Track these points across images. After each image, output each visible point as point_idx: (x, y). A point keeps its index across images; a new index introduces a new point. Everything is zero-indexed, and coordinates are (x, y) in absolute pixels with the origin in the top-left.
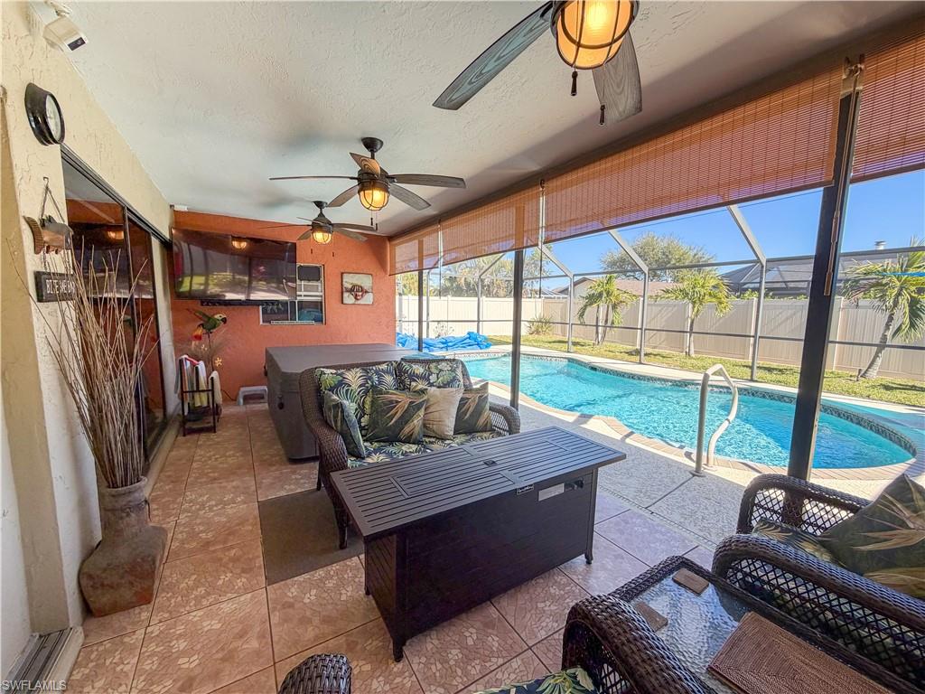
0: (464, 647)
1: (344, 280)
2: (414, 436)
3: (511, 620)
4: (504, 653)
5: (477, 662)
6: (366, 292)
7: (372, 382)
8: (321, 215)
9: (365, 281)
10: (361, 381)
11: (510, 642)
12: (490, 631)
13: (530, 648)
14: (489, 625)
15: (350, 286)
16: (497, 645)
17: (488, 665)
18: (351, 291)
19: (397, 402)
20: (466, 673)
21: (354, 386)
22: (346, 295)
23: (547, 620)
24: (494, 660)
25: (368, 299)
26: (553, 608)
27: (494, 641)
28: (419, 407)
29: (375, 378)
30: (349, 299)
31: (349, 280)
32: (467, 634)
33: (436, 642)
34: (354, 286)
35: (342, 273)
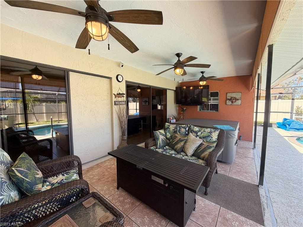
0: (124, 200)
1: (227, 96)
2: (177, 150)
3: (136, 209)
4: (123, 210)
5: (120, 204)
6: (238, 100)
7: (177, 130)
8: (203, 76)
9: (237, 95)
10: (173, 129)
11: (128, 210)
12: (131, 204)
13: (127, 216)
14: (133, 204)
15: (230, 98)
16: (126, 207)
17: (120, 206)
18: (230, 100)
19: (177, 137)
20: (116, 203)
21: (171, 130)
22: (228, 101)
23: (140, 220)
24: (121, 207)
25: (239, 102)
26: (147, 221)
27: (127, 206)
28: (182, 141)
29: (178, 128)
30: (229, 103)
31: (229, 96)
32: (128, 200)
33: (124, 194)
34: (232, 98)
35: (227, 93)
